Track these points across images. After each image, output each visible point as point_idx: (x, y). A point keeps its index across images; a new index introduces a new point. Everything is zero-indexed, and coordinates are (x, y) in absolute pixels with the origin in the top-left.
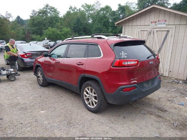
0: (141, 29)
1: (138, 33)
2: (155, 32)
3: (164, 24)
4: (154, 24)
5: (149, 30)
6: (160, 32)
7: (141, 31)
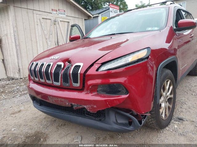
3: (64, 14)
4: (55, 12)
5: (53, 19)
6: (62, 22)
7: (42, 18)
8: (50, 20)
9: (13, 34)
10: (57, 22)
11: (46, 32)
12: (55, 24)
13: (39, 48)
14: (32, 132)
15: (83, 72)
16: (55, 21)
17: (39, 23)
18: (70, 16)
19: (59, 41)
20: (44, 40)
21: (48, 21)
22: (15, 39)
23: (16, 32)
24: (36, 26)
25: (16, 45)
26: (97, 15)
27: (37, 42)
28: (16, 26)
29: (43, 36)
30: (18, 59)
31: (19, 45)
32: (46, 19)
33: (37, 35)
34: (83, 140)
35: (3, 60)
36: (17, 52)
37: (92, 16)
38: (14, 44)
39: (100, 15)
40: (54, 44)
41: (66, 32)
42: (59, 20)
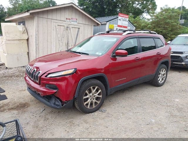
0: (58, 23)
1: (55, 27)
2: (71, 28)
3: (76, 22)
4: (68, 21)
5: (66, 26)
6: (74, 28)
7: (58, 25)
8: (63, 27)
9: (35, 36)
10: (69, 28)
11: (59, 36)
12: (67, 30)
13: (52, 47)
14: (24, 102)
15: (40, 76)
16: (68, 27)
17: (55, 29)
18: (81, 23)
19: (69, 43)
20: (58, 41)
21: (62, 27)
22: (36, 40)
23: (37, 35)
24: (52, 31)
25: (36, 44)
26: (105, 23)
27: (51, 42)
28: (38, 31)
29: (57, 38)
30: (36, 54)
31: (38, 44)
32: (61, 25)
33: (52, 37)
34: (44, 111)
35: (28, 53)
36: (36, 49)
37: (100, 24)
38: (35, 44)
39: (108, 23)
40: (65, 44)
41: (76, 36)
42: (71, 26)
